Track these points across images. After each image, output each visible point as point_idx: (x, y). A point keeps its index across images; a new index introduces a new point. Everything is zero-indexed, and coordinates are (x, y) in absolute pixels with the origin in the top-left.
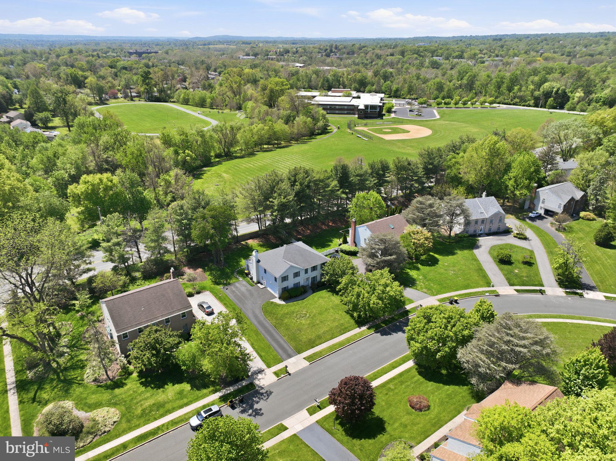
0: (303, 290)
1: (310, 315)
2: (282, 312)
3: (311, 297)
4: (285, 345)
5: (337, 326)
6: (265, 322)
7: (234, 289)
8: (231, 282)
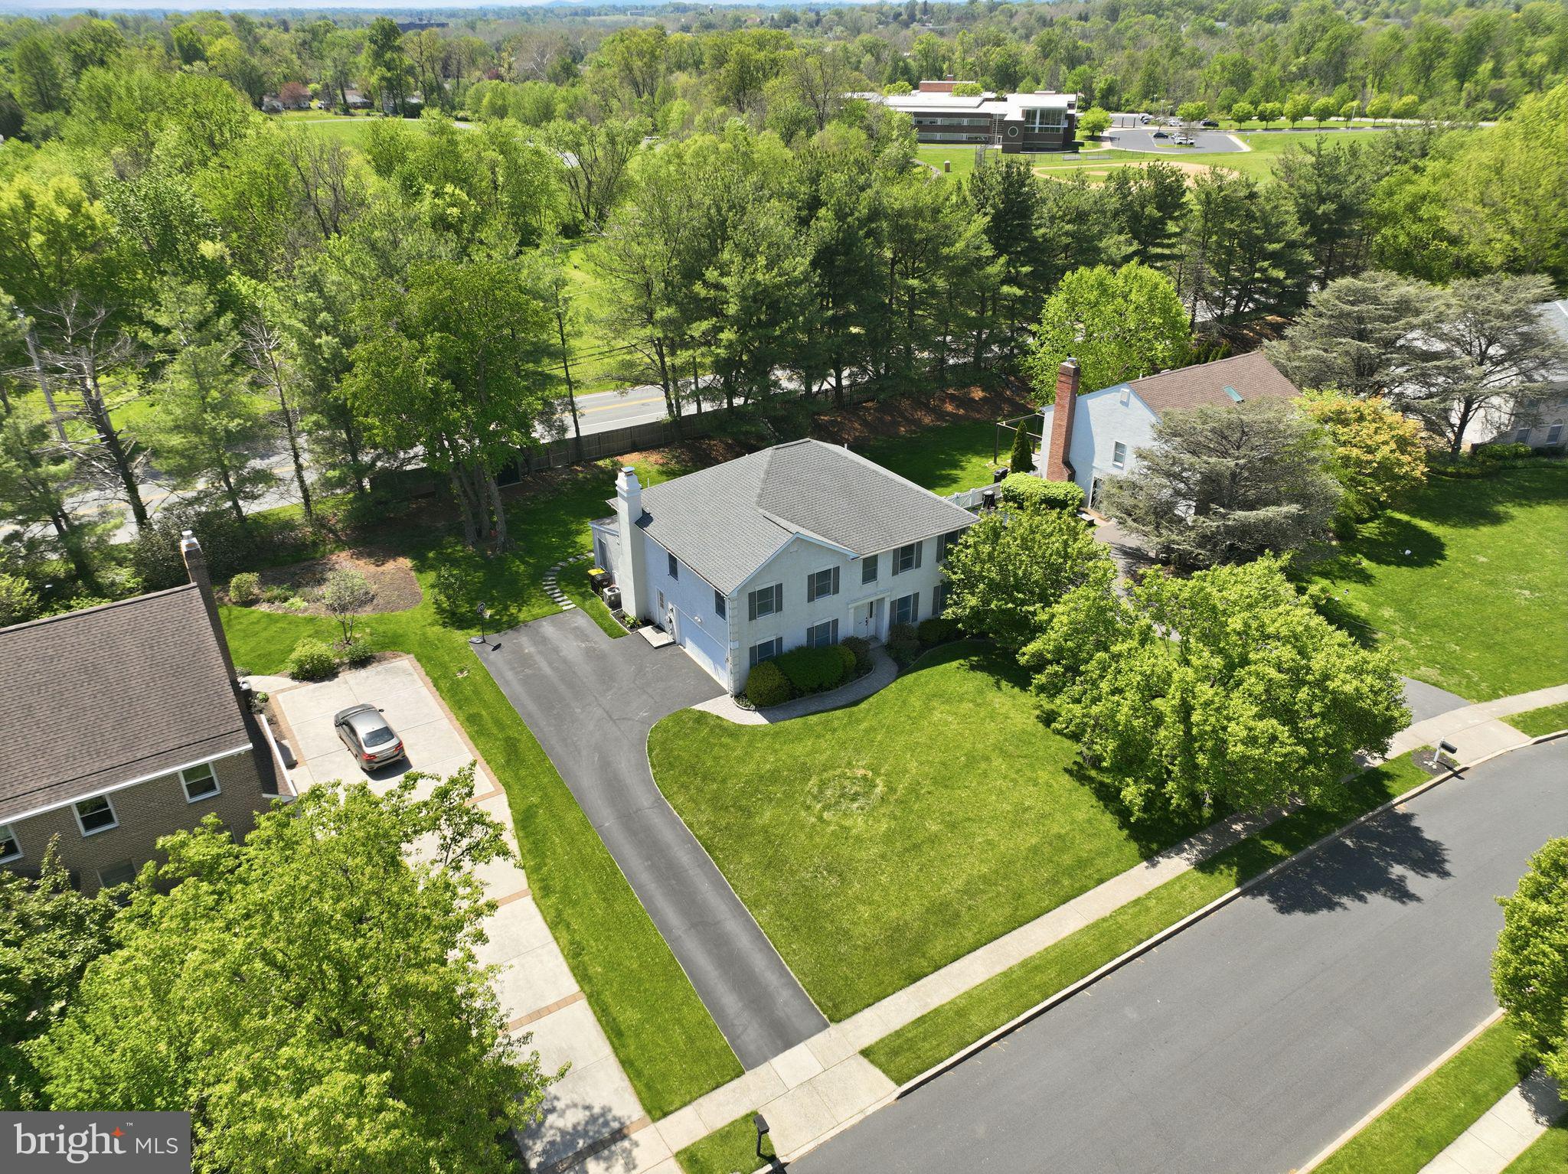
0: (851, 658)
1: (892, 790)
2: (747, 769)
3: (892, 691)
4: (759, 962)
5: (1035, 850)
6: (656, 820)
7: (529, 648)
8: (522, 616)
